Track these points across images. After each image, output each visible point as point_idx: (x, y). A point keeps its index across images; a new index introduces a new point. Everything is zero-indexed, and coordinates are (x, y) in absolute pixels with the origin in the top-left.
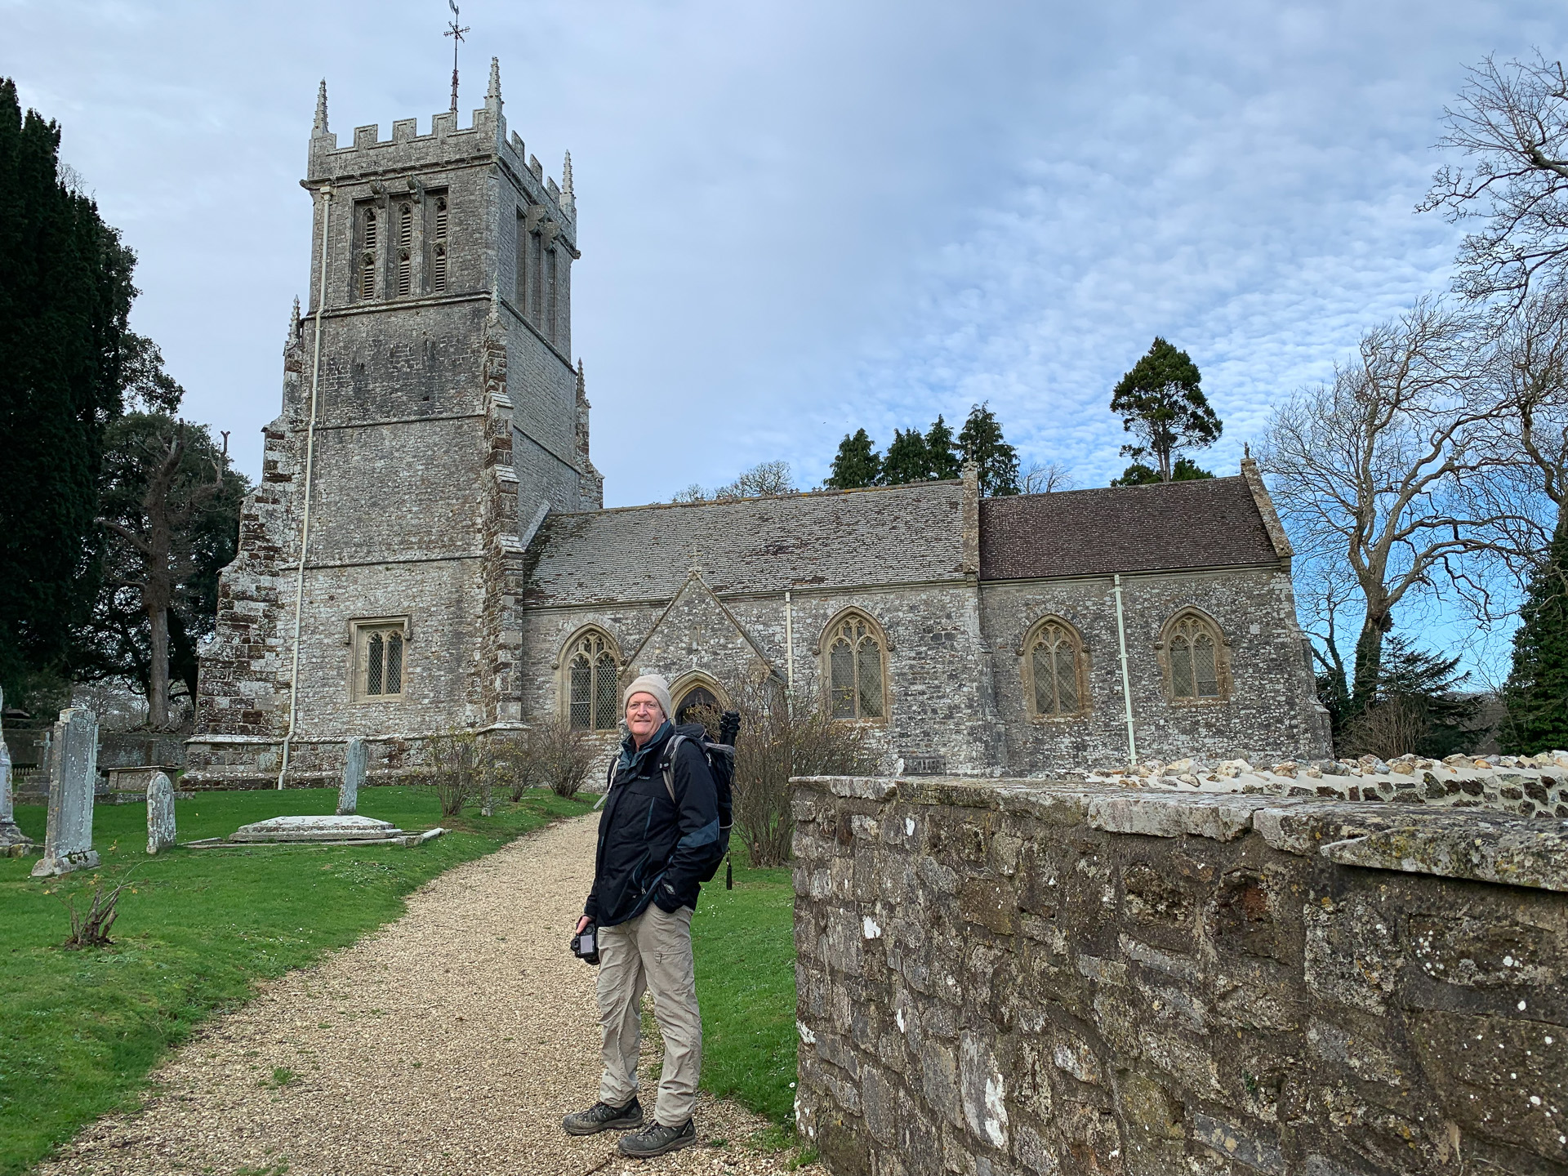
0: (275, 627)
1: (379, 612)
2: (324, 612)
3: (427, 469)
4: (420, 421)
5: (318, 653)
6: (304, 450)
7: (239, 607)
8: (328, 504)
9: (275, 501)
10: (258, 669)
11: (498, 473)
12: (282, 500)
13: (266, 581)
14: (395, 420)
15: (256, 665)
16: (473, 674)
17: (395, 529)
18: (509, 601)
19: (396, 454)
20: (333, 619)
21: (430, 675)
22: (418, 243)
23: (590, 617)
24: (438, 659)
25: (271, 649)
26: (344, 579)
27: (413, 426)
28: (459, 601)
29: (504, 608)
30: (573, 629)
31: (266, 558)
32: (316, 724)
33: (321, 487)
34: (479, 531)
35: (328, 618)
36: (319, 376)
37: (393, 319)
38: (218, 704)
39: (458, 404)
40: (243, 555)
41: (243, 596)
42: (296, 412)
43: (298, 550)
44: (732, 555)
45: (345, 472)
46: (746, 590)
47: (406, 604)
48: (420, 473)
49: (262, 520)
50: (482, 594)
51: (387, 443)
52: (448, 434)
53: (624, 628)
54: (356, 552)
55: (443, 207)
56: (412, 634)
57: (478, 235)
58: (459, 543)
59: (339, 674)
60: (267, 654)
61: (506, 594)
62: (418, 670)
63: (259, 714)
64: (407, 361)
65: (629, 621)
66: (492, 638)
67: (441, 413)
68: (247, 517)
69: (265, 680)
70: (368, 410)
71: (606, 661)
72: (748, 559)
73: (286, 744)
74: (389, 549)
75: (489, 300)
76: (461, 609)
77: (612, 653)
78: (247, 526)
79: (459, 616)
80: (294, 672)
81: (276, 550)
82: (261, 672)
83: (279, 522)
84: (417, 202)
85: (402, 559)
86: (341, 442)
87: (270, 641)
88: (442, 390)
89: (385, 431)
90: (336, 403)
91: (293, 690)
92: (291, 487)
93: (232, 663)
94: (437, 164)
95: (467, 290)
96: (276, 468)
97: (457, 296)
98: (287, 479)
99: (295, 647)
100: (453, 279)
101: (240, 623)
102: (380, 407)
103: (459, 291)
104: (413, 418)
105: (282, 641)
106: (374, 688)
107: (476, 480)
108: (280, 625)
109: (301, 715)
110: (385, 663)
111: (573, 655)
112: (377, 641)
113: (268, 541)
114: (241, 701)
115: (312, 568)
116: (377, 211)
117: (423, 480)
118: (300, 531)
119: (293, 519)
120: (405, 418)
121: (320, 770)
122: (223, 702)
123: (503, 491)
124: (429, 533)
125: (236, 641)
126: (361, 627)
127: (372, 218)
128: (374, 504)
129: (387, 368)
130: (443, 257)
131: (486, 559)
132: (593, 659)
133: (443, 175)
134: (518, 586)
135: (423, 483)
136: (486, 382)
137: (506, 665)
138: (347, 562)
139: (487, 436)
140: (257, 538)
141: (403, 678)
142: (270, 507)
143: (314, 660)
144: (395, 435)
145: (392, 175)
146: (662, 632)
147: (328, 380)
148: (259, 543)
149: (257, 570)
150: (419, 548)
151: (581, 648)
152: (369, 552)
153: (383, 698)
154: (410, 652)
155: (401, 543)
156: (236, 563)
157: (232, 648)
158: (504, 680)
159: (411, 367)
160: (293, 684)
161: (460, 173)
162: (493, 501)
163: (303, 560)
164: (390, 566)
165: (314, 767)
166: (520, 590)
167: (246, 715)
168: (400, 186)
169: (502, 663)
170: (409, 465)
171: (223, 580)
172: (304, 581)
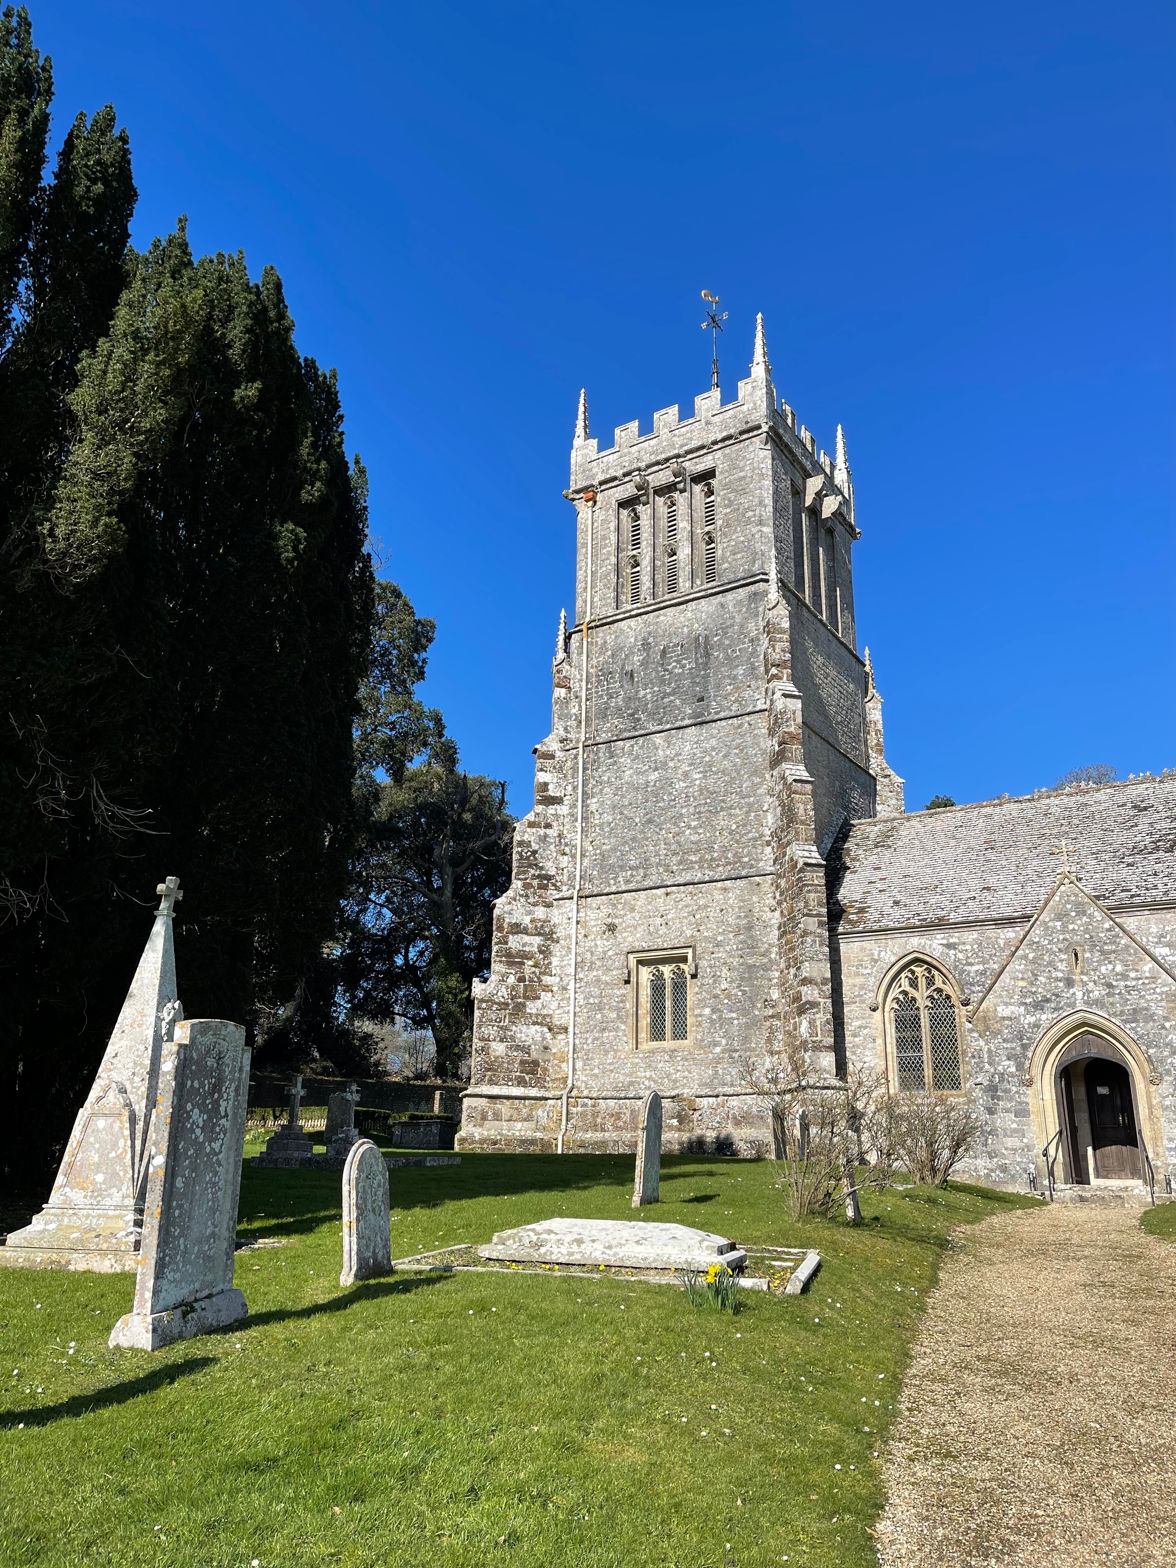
0: (550, 963)
1: (660, 943)
2: (602, 944)
3: (705, 777)
4: (695, 725)
5: (596, 991)
6: (575, 769)
7: (515, 942)
8: (601, 826)
9: (548, 826)
10: (534, 1011)
11: (788, 772)
12: (555, 824)
13: (540, 912)
14: (668, 726)
15: (532, 1007)
16: (772, 1017)
17: (673, 847)
18: (811, 924)
19: (671, 764)
20: (610, 953)
21: (720, 1018)
22: (685, 534)
23: (915, 942)
24: (728, 997)
25: (548, 989)
26: (620, 907)
27: (688, 730)
28: (750, 928)
29: (805, 934)
30: (893, 959)
31: (541, 887)
32: (596, 1076)
33: (593, 808)
34: (768, 844)
35: (605, 953)
36: (587, 689)
37: (662, 618)
38: (494, 1051)
39: (736, 701)
40: (516, 884)
41: (517, 929)
42: (566, 729)
43: (572, 877)
44: (1104, 856)
45: (617, 789)
46: (1137, 900)
47: (689, 933)
48: (697, 782)
49: (535, 846)
50: (776, 918)
51: (661, 753)
52: (727, 736)
53: (960, 956)
54: (632, 876)
55: (710, 493)
56: (696, 968)
57: (751, 513)
58: (746, 860)
59: (619, 1017)
60: (543, 993)
61: (807, 915)
62: (707, 1011)
63: (536, 1063)
64: (678, 662)
65: (968, 947)
66: (793, 971)
67: (717, 713)
68: (521, 843)
69: (541, 1024)
70: (639, 719)
71: (940, 1000)
72: (1130, 860)
73: (564, 1098)
74: (667, 871)
75: (767, 581)
76: (752, 937)
77: (947, 989)
78: (520, 854)
79: (751, 946)
80: (572, 1015)
81: (549, 878)
82: (537, 1015)
83: (552, 847)
84: (683, 491)
85: (681, 881)
86: (611, 757)
87: (547, 980)
88: (718, 687)
89: (658, 739)
90: (606, 716)
91: (571, 1036)
92: (563, 810)
93: (508, 1004)
94: (702, 447)
95: (741, 575)
96: (547, 790)
97: (730, 583)
98: (556, 801)
99: (571, 986)
100: (726, 565)
101: (515, 959)
102: (652, 715)
103: (732, 577)
104: (687, 722)
105: (558, 979)
106: (657, 1033)
107: (761, 783)
108: (555, 961)
109: (579, 1064)
110: (668, 1004)
111: (894, 993)
112: (660, 977)
113: (542, 868)
114: (518, 1048)
115: (586, 897)
116: (640, 508)
117: (701, 790)
118: (573, 856)
119: (566, 845)
120: (678, 724)
121: (603, 1130)
122: (499, 1049)
123: (795, 792)
124: (711, 849)
125: (512, 980)
126: (640, 962)
127: (637, 518)
128: (650, 821)
129: (657, 672)
130: (713, 545)
131: (779, 876)
132: (921, 996)
133: (710, 457)
134: (820, 905)
135: (702, 794)
136: (767, 671)
137: (814, 1005)
138: (624, 888)
139: (771, 733)
140: (530, 866)
141: (690, 1021)
142: (542, 832)
143: (591, 1001)
144: (669, 743)
145: (655, 468)
146: (1025, 957)
147: (597, 692)
148: (532, 871)
149: (531, 900)
150: (701, 867)
151: (905, 985)
152: (645, 876)
153: (668, 1044)
154: (697, 989)
155: (680, 863)
156: (510, 893)
157: (507, 988)
158: (812, 1023)
159: (683, 667)
160: (571, 1029)
161: (727, 451)
162: (783, 807)
163: (577, 887)
164: (669, 889)
165: (595, 1127)
166: (824, 910)
167: (522, 1062)
168: (664, 477)
169: (807, 1002)
170: (686, 775)
171: (496, 912)
172: (578, 912)
